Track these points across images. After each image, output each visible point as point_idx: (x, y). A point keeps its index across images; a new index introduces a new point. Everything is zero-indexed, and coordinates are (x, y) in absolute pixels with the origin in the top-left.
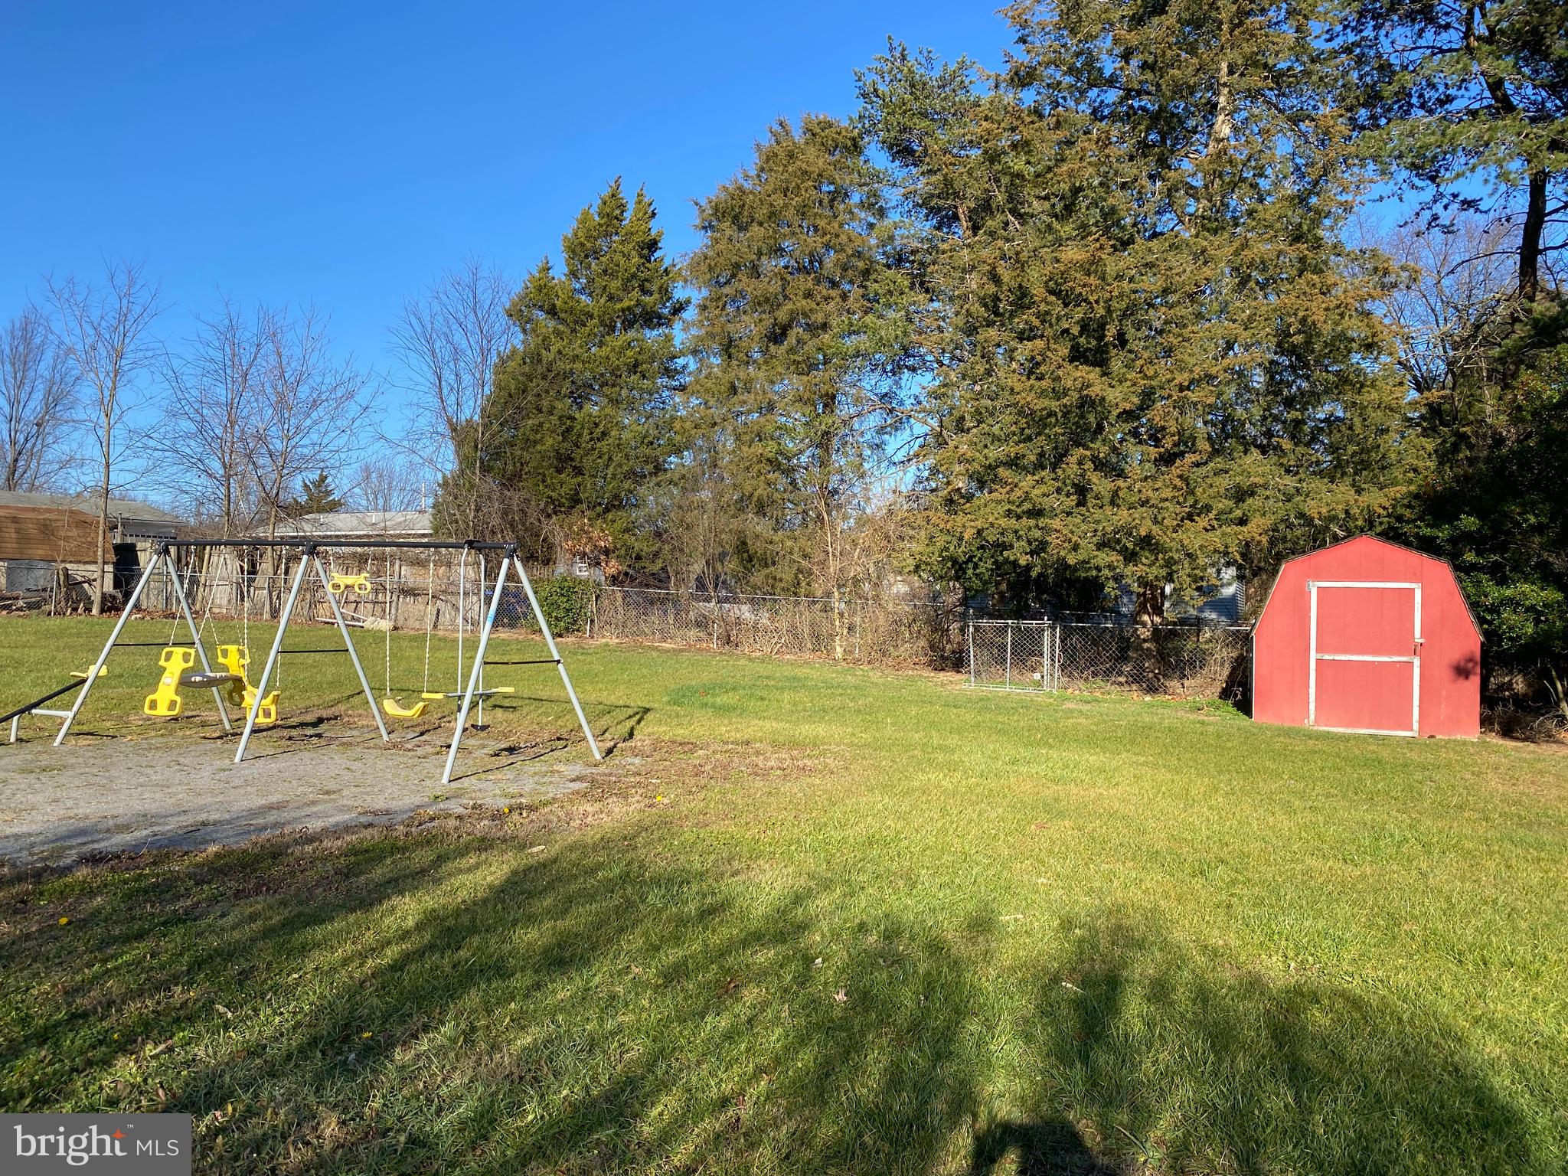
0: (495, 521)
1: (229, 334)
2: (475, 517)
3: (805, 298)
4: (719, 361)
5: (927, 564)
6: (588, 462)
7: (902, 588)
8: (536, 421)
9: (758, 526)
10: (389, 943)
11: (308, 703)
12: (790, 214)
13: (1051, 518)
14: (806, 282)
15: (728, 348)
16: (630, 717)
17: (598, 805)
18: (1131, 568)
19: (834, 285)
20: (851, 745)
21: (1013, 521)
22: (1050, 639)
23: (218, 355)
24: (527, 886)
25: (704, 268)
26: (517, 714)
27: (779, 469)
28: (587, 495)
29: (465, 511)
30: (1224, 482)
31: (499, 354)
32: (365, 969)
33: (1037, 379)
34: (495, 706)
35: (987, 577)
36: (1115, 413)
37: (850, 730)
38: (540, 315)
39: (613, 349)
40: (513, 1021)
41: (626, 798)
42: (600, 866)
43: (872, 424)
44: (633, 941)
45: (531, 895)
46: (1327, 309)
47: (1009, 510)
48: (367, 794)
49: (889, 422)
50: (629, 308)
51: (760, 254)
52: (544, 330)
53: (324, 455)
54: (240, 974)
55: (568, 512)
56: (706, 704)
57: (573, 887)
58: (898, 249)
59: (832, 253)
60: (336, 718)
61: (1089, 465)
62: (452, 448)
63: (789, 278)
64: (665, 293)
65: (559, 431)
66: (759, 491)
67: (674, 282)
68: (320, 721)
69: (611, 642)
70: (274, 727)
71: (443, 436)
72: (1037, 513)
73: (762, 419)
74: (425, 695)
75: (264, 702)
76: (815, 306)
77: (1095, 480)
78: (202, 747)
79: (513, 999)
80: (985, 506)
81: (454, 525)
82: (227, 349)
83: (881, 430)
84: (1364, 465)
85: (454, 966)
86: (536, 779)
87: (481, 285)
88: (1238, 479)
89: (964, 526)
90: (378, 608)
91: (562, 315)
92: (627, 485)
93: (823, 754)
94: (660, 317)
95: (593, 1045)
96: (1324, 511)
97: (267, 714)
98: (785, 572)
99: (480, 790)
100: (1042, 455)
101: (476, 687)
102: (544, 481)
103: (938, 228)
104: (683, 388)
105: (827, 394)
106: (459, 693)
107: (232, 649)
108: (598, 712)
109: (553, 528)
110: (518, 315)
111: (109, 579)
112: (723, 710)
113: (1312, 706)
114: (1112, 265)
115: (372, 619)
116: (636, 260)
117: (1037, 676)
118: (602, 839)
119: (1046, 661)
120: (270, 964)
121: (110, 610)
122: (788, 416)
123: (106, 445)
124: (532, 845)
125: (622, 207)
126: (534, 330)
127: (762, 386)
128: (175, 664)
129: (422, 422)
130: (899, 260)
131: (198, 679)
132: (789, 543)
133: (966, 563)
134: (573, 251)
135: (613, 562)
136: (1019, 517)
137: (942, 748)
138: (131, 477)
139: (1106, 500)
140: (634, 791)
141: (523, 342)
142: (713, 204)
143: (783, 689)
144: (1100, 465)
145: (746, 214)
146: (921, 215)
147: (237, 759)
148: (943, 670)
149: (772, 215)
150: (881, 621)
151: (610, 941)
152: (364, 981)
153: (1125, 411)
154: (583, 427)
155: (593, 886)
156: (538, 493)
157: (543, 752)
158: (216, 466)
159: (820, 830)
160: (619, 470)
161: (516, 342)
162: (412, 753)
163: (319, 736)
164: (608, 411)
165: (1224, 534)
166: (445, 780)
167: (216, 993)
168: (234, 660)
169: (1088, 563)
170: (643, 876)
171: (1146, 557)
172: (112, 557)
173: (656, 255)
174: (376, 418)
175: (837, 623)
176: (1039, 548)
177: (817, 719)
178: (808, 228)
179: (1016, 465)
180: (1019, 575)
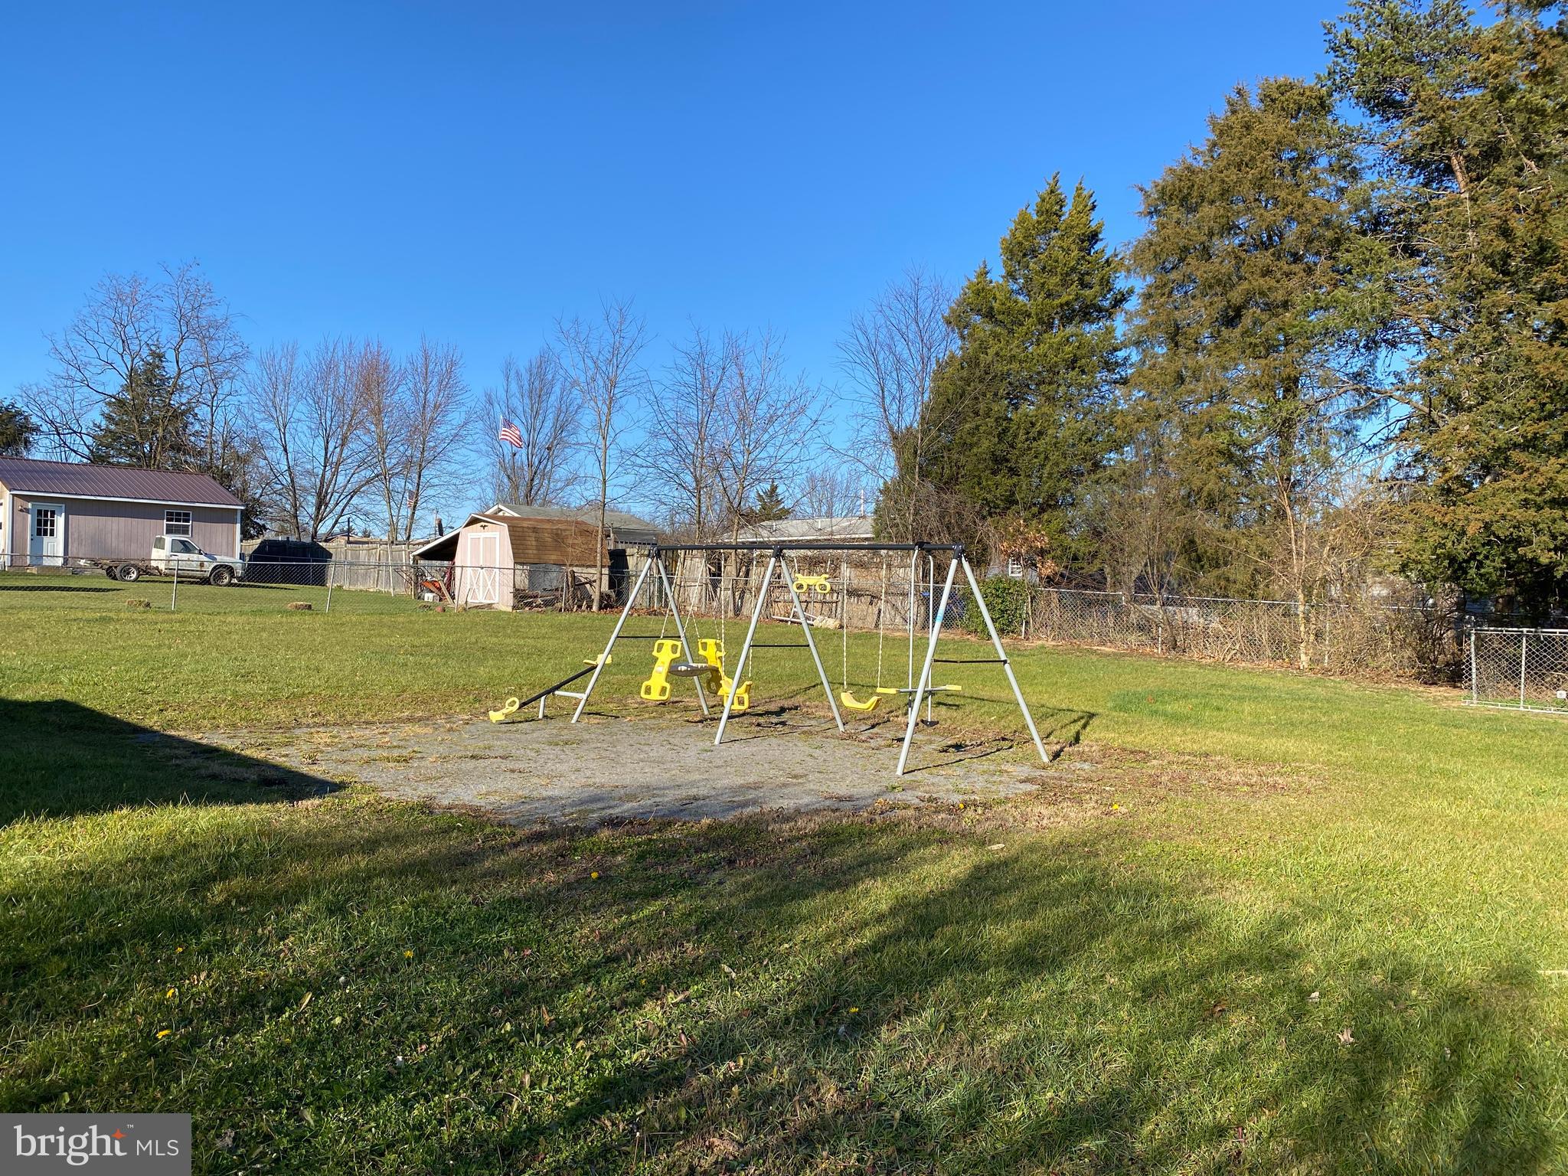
0: (934, 524)
1: (699, 361)
2: (914, 521)
3: (1264, 276)
4: (1165, 350)
5: (1417, 562)
6: (1023, 463)
7: (1379, 591)
8: (973, 425)
9: (1209, 524)
10: (867, 924)
11: (771, 694)
12: (1247, 190)
14: (1264, 258)
15: (1175, 335)
16: (1075, 721)
17: (1052, 809)
19: (1297, 258)
20: (1328, 763)
21: (1531, 512)
23: (690, 380)
24: (991, 882)
25: (1149, 255)
26: (960, 712)
27: (1231, 461)
28: (1022, 495)
29: (904, 515)
31: (938, 361)
32: (847, 947)
34: (939, 704)
35: (1494, 578)
37: (1326, 746)
38: (977, 319)
39: (1051, 346)
40: (990, 1015)
41: (1080, 803)
42: (1061, 870)
43: (1343, 408)
44: (1105, 948)
45: (996, 892)
47: (1526, 500)
48: (830, 780)
49: (1363, 404)
50: (1067, 303)
51: (1211, 234)
52: (982, 334)
53: (780, 466)
54: (740, 938)
55: (1003, 513)
56: (1156, 712)
57: (1037, 889)
58: (1375, 212)
59: (1294, 225)
60: (796, 708)
62: (893, 454)
63: (1243, 255)
64: (1106, 284)
65: (995, 433)
66: (1210, 485)
67: (1115, 272)
68: (783, 710)
69: (1047, 644)
70: (744, 714)
71: (885, 444)
73: (1213, 409)
74: (879, 690)
75: (738, 691)
76: (1275, 284)
78: (686, 730)
79: (989, 993)
80: (1494, 495)
81: (895, 529)
82: (698, 374)
83: (1351, 415)
85: (929, 955)
86: (986, 777)
87: (922, 295)
89: (1467, 519)
90: (826, 608)
91: (1000, 317)
92: (1063, 484)
93: (1297, 771)
94: (1100, 310)
95: (1074, 1051)
97: (741, 702)
98: (1239, 574)
99: (933, 784)
101: (926, 685)
102: (979, 484)
103: (1426, 185)
104: (1124, 382)
105: (1289, 378)
106: (910, 689)
107: (711, 642)
108: (1043, 714)
109: (987, 528)
110: (957, 321)
111: (605, 580)
112: (1176, 719)
115: (820, 618)
116: (1075, 253)
117: (1561, 694)
118: (1062, 843)
120: (764, 932)
121: (606, 607)
122: (1242, 403)
123: (603, 463)
124: (991, 842)
125: (1061, 203)
126: (971, 335)
127: (1213, 373)
128: (665, 655)
129: (866, 431)
130: (1376, 223)
131: (684, 668)
132: (1244, 541)
133: (1467, 561)
134: (1011, 251)
135: (1049, 563)
136: (1539, 508)
137: (1443, 773)
138: (622, 491)
140: (1088, 796)
141: (961, 348)
142: (1159, 188)
143: (1242, 699)
145: (1195, 194)
146: (1404, 173)
147: (717, 742)
148: (1434, 683)
149: (1224, 193)
150: (1357, 628)
151: (1080, 947)
152: (847, 959)
154: (1019, 428)
155: (1057, 889)
156: (974, 496)
157: (989, 751)
158: (689, 479)
159: (1301, 854)
160: (1056, 469)
161: (954, 347)
162: (865, 745)
163: (783, 723)
164: (1045, 409)
166: (899, 772)
167: (721, 953)
168: (712, 653)
170: (1107, 884)
172: (607, 561)
173: (1096, 247)
174: (824, 429)
175: (1302, 628)
176: (1564, 544)
177: (1285, 733)
178: (1267, 201)
179: (1535, 447)
180: (1536, 575)
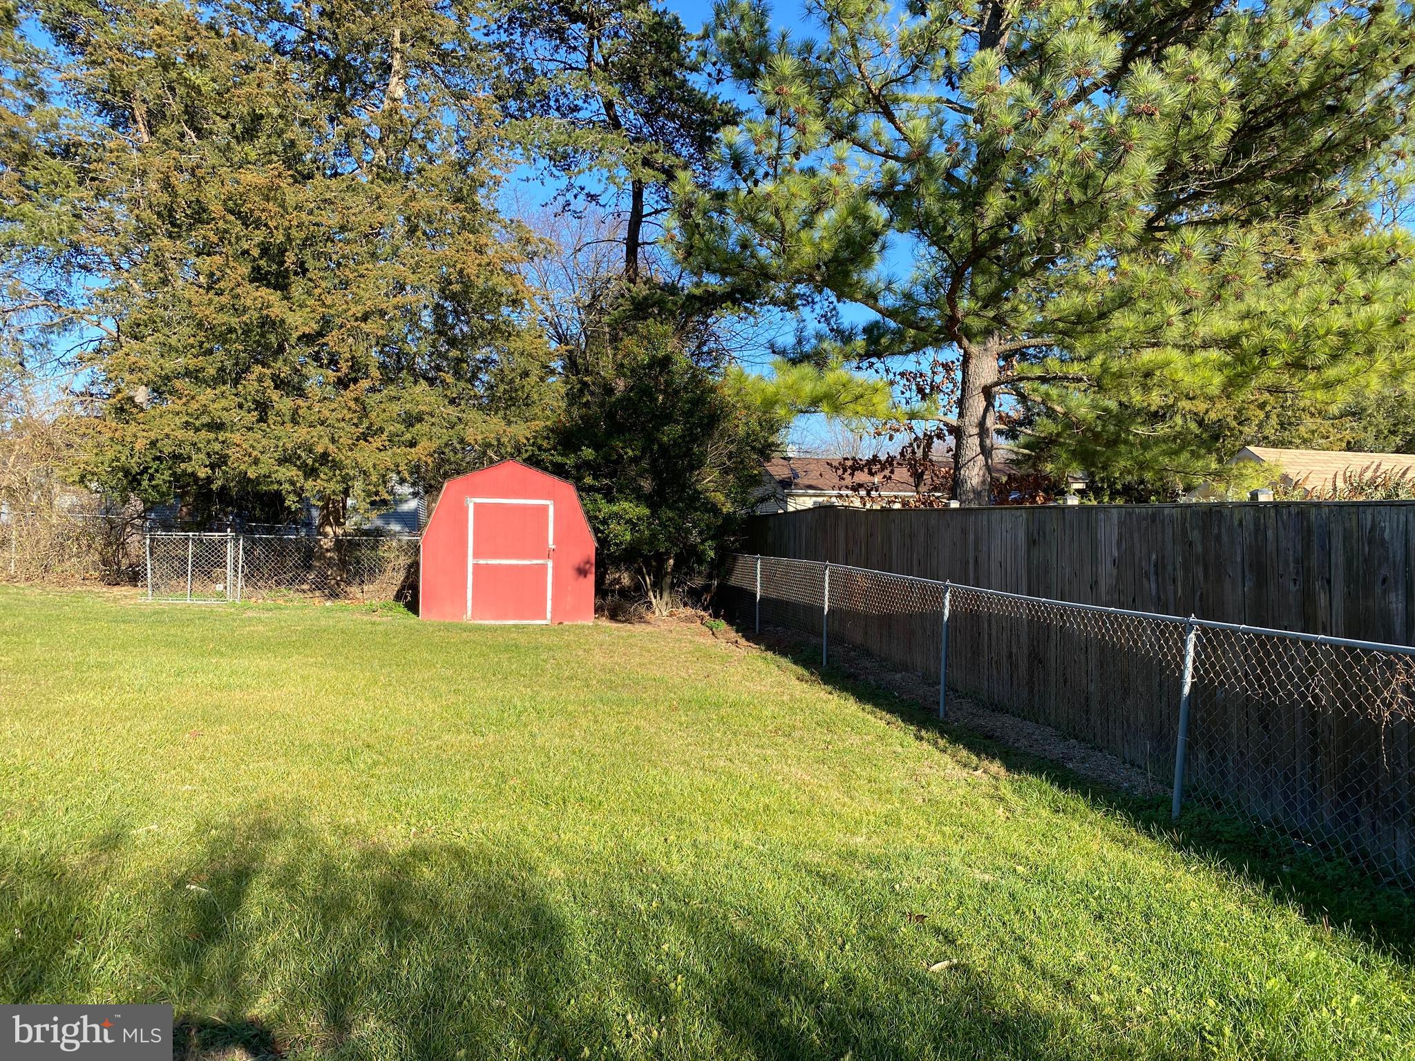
5: (95, 474)
7: (68, 499)
13: (232, 432)
18: (310, 483)
21: (191, 433)
22: (233, 551)
30: (395, 408)
33: (216, 294)
35: (164, 489)
36: (295, 335)
43: (34, 321)
46: (479, 265)
47: (187, 422)
49: (55, 320)
58: (64, 139)
61: (269, 383)
72: (216, 426)
77: (275, 397)
80: (161, 416)
83: (46, 329)
84: (511, 401)
88: (408, 406)
89: (135, 436)
96: (479, 438)
100: (222, 369)
113: (469, 603)
114: (292, 195)
117: (220, 587)
119: (229, 572)
130: (66, 151)
133: (142, 473)
136: (197, 430)
139: (287, 419)
144: (279, 384)
146: (92, 109)
148: (117, 584)
150: (41, 535)
153: (304, 335)
165: (394, 454)
169: (269, 477)
171: (324, 472)
176: (219, 461)
179: (196, 378)
180: (200, 487)
